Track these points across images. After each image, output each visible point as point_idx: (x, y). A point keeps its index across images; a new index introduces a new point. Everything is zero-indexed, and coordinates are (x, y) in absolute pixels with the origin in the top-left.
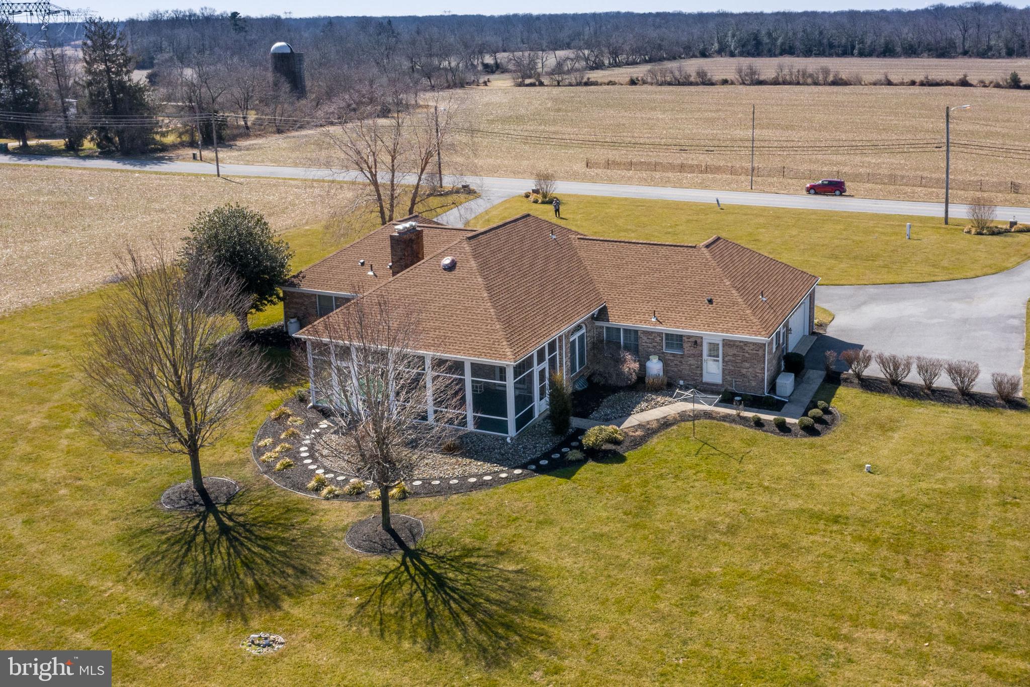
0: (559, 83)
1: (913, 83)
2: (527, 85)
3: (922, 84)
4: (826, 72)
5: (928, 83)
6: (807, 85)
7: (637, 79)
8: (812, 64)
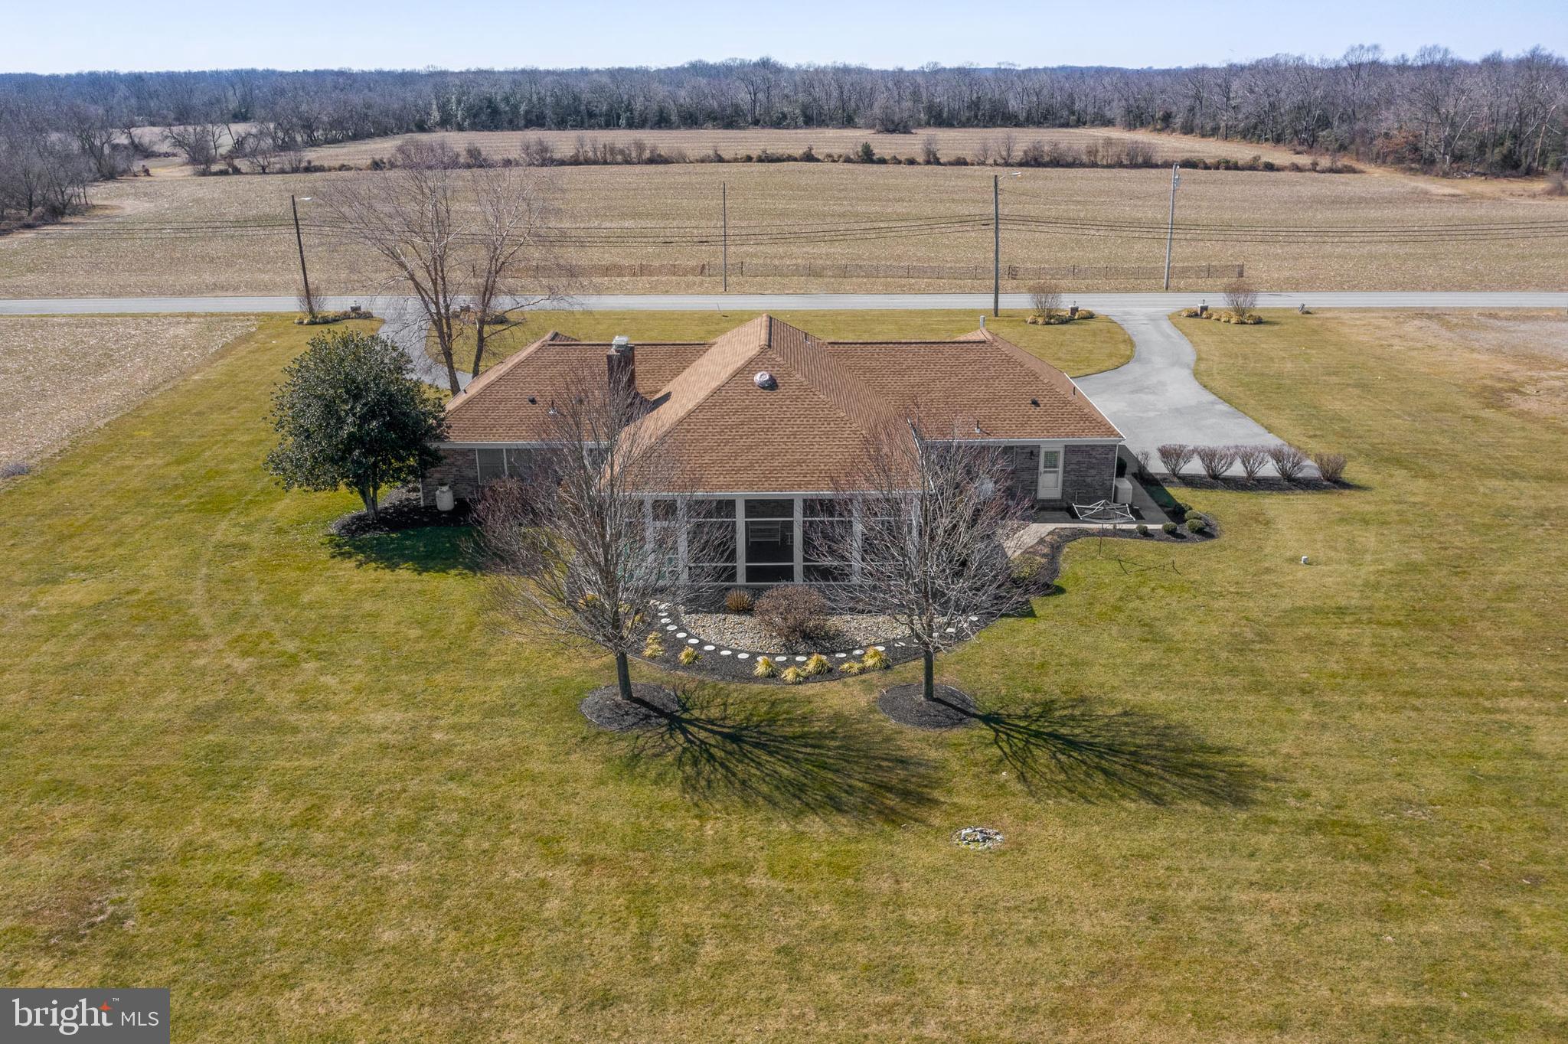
0: (264, 169)
1: (749, 159)
2: (215, 174)
3: (760, 160)
4: (640, 147)
5: (766, 159)
6: (618, 163)
7: (381, 160)
8: (621, 138)
